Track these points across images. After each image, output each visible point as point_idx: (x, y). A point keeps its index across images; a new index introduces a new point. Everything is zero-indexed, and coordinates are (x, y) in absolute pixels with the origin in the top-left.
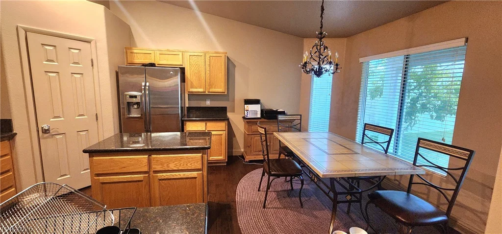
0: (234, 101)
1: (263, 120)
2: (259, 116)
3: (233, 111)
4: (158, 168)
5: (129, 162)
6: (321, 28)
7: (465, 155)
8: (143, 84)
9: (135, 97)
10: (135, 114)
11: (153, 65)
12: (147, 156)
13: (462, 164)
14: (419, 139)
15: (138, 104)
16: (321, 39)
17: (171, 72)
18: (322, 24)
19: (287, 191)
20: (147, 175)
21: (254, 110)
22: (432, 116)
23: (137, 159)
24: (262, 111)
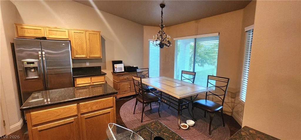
0: (105, 62)
1: (126, 73)
2: (123, 70)
3: (105, 68)
4: (84, 111)
5: (62, 111)
6: (162, 22)
7: (226, 80)
8: (40, 53)
9: (33, 63)
10: (33, 76)
11: (44, 38)
12: (76, 104)
13: (226, 84)
14: (208, 76)
15: (35, 68)
16: (162, 28)
17: (64, 44)
18: (162, 21)
19: (148, 111)
20: (76, 117)
21: (120, 67)
22: (199, 65)
23: (69, 108)
24: (125, 67)
